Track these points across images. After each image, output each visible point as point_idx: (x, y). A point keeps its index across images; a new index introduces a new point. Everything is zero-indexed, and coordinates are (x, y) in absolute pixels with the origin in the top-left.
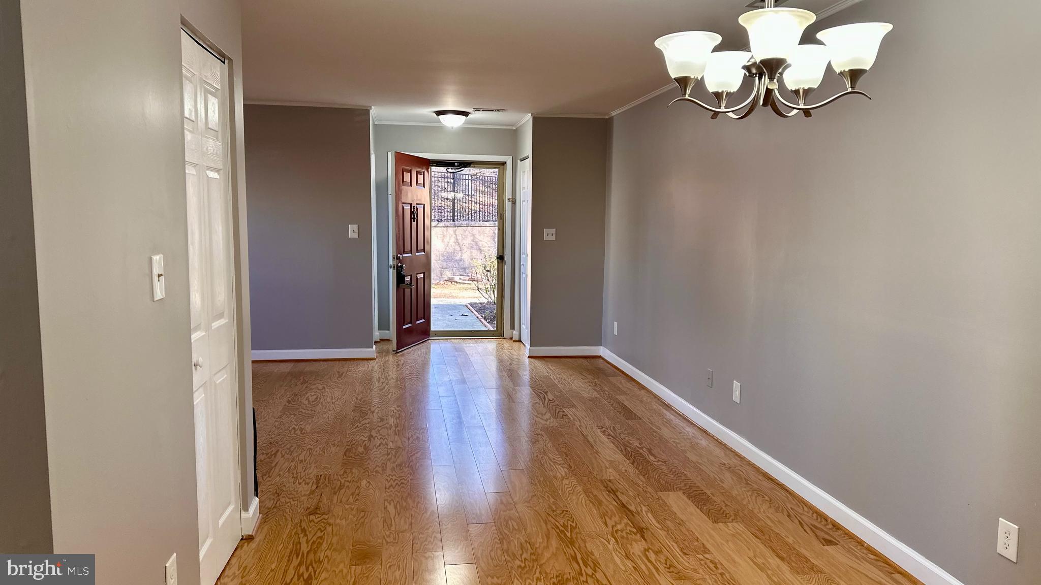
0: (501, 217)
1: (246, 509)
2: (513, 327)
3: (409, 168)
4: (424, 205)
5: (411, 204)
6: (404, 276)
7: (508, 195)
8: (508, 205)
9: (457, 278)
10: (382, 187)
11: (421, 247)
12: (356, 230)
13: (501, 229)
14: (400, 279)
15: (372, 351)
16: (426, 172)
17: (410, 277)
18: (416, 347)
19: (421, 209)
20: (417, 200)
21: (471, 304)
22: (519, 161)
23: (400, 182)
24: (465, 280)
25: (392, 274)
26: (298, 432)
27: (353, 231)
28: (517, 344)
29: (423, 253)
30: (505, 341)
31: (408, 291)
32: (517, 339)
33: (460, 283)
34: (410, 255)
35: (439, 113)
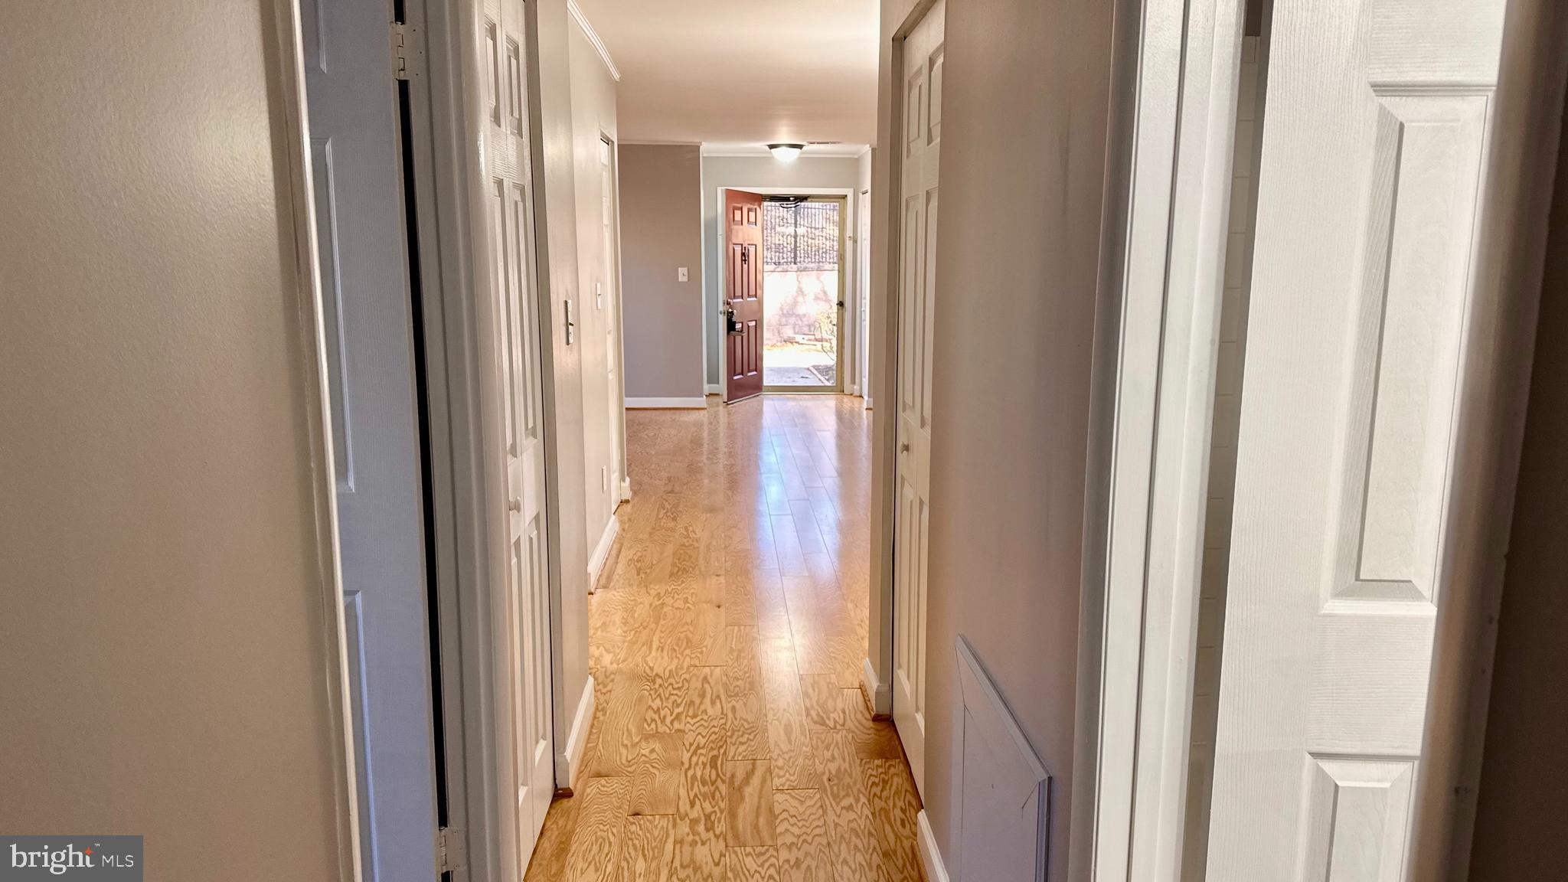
0: (841, 258)
1: (624, 481)
2: (853, 382)
3: (739, 205)
4: (756, 246)
5: (742, 245)
6: (735, 323)
7: (849, 233)
8: (849, 244)
9: (799, 338)
10: (712, 224)
11: (752, 292)
12: (686, 273)
13: (841, 271)
14: (731, 326)
15: (701, 401)
16: (758, 209)
17: (740, 324)
18: (748, 401)
19: (752, 249)
20: (749, 240)
21: (814, 367)
22: (861, 194)
23: (730, 221)
24: (810, 340)
25: (722, 321)
26: (645, 454)
27: (682, 274)
28: (859, 399)
29: (755, 299)
30: (845, 396)
31: (738, 339)
32: (858, 395)
33: (802, 344)
34: (741, 300)
35: (772, 147)
